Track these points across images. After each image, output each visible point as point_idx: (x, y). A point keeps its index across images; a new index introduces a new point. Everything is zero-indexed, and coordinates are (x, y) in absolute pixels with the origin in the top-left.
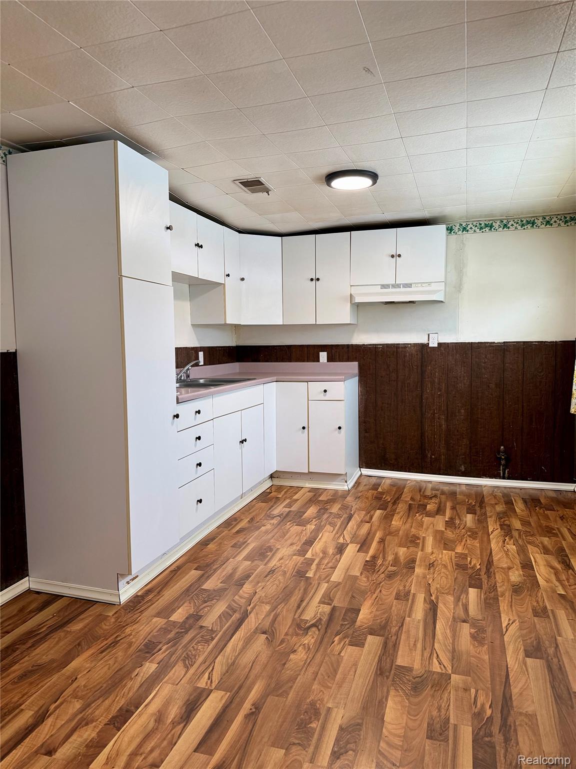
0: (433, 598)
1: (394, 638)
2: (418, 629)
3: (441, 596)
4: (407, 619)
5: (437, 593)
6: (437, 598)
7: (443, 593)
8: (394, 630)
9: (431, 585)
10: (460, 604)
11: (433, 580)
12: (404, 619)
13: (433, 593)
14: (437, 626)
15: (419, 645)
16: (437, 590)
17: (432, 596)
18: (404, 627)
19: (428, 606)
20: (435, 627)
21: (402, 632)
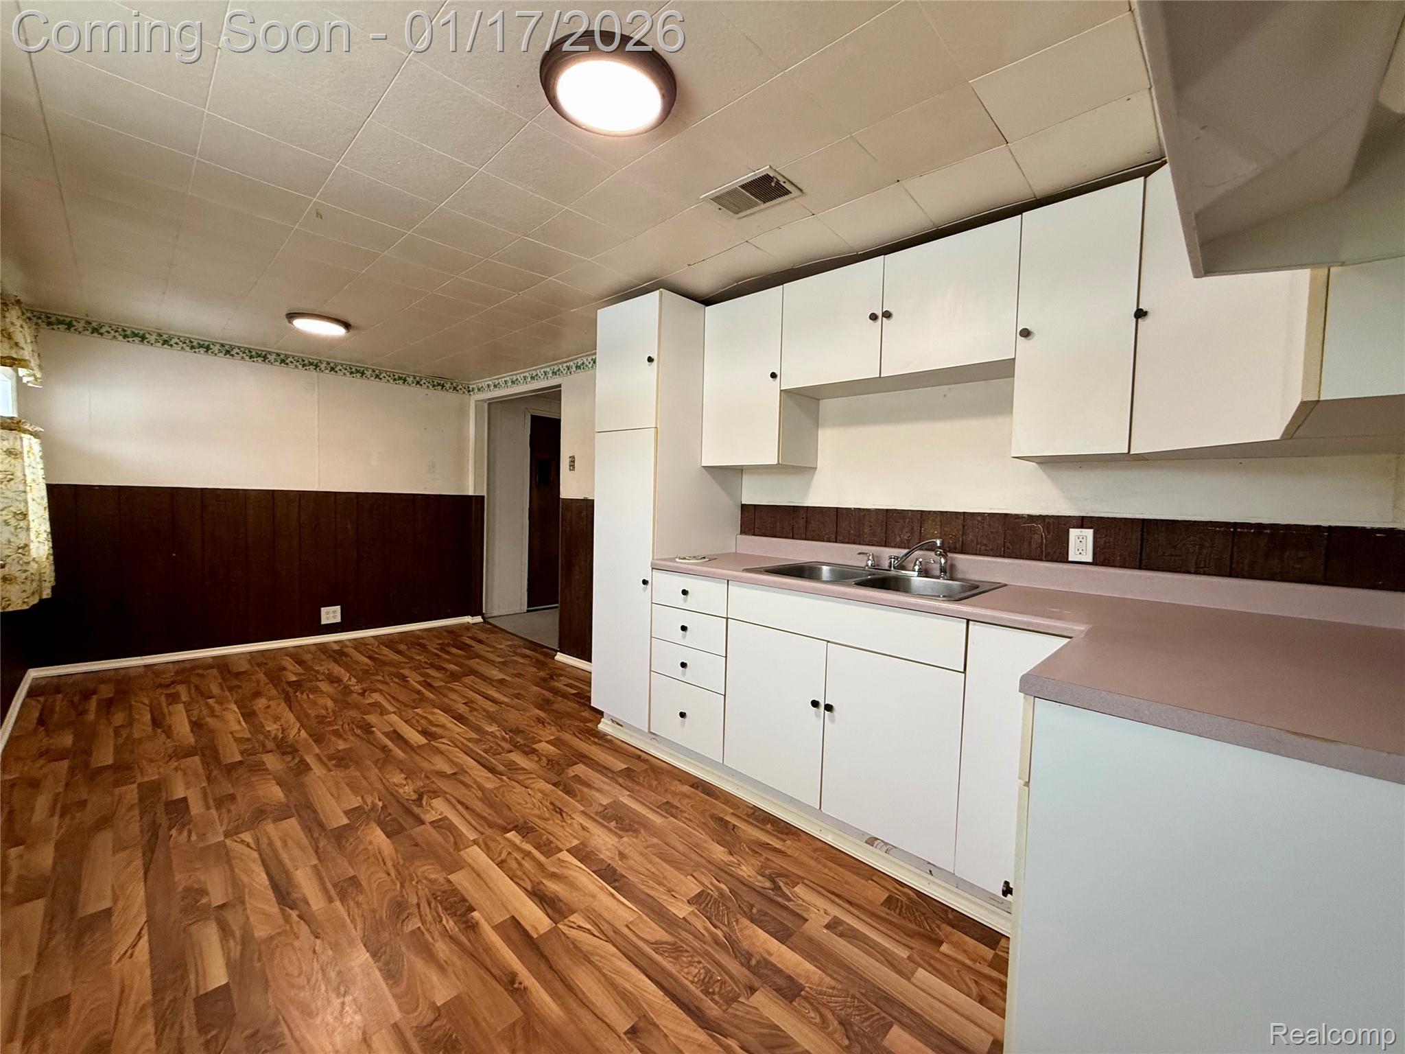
0: (294, 914)
1: (316, 835)
2: (292, 859)
3: (280, 927)
4: (315, 861)
5: (291, 927)
6: (287, 919)
7: (279, 934)
8: (323, 843)
9: (312, 938)
10: (238, 933)
11: (314, 952)
12: (319, 858)
13: (298, 922)
14: (264, 876)
15: (278, 844)
16: (295, 934)
17: (298, 916)
18: (312, 852)
19: (294, 896)
20: (268, 874)
21: (311, 844)
